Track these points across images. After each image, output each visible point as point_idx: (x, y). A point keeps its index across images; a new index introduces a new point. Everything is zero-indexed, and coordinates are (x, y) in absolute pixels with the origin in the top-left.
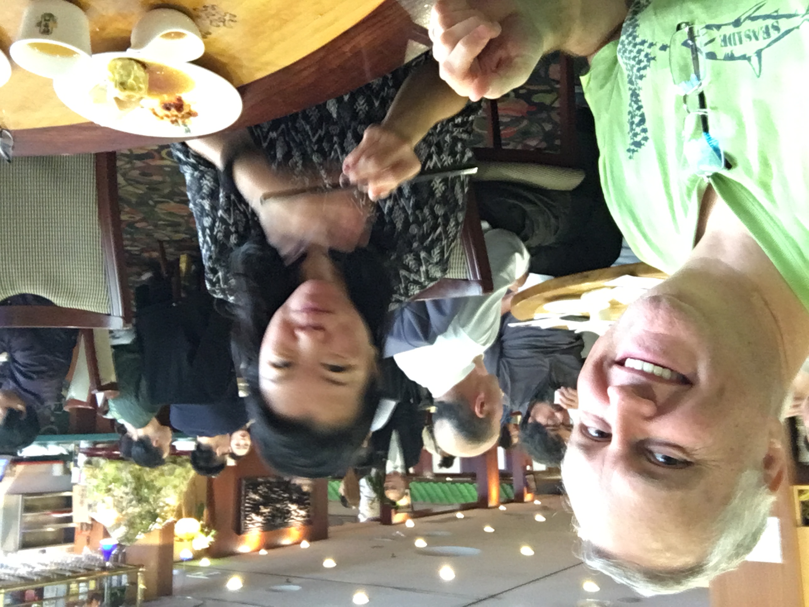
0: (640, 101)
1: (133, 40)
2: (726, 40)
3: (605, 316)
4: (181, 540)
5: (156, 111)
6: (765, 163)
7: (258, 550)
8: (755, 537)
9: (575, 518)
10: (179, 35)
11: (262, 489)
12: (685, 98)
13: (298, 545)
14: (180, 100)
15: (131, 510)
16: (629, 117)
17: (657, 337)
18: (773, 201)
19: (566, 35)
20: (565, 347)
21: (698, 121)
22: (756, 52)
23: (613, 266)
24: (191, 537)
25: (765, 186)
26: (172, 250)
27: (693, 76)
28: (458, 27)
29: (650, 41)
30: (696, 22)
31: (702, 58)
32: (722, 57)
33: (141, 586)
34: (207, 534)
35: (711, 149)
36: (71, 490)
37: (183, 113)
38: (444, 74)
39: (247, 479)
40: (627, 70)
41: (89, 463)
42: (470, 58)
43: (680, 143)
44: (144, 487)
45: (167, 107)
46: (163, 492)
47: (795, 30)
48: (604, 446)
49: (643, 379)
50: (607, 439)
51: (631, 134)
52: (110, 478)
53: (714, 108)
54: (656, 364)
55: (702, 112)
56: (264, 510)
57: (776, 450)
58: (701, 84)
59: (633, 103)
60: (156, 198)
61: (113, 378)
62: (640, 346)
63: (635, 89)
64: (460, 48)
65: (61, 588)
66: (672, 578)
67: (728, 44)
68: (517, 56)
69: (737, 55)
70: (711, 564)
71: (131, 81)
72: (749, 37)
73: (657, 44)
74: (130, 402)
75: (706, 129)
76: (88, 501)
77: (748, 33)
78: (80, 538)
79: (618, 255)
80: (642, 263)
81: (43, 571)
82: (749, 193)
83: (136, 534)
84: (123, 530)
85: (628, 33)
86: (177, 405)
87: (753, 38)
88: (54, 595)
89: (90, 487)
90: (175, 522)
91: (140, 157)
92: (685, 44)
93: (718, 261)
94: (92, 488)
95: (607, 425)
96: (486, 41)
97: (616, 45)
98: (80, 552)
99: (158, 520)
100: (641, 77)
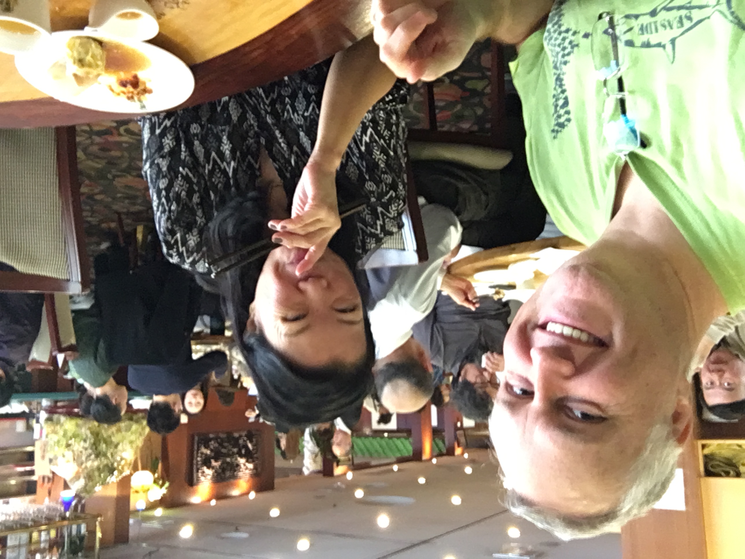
0: (564, 85)
1: (91, 19)
2: (643, 29)
3: (529, 284)
4: (137, 492)
5: (113, 88)
6: (677, 143)
7: (209, 500)
8: (664, 485)
9: (501, 469)
10: (135, 15)
11: (213, 444)
12: (605, 82)
13: (245, 496)
14: (135, 77)
15: (89, 464)
16: (554, 100)
17: (576, 303)
18: (683, 177)
19: (497, 23)
20: (493, 313)
21: (617, 103)
22: (671, 40)
23: (537, 239)
24: (146, 489)
25: (677, 165)
26: (129, 221)
27: (613, 62)
28: (398, 13)
29: (574, 29)
30: (616, 12)
31: (621, 45)
32: (640, 45)
33: (99, 535)
34: (161, 486)
35: (628, 130)
36: (33, 445)
37: (139, 89)
38: (384, 57)
39: (199, 435)
40: (553, 56)
41: (49, 419)
42: (408, 43)
43: (600, 125)
44: (102, 442)
45: (124, 84)
46: (120, 447)
47: (706, 21)
48: (528, 403)
49: (563, 342)
50: (530, 396)
51: (555, 116)
52: (70, 434)
53: (632, 92)
54: (574, 328)
55: (620, 96)
56: (214, 463)
57: (683, 406)
58: (619, 70)
59: (557, 87)
60: (114, 171)
61: (73, 341)
62: (560, 311)
63: (559, 75)
64: (399, 32)
65: (24, 536)
66: (589, 524)
67: (645, 33)
68: (452, 41)
69: (653, 42)
70: (624, 511)
71: (89, 58)
72: (664, 26)
73: (581, 32)
74: (88, 363)
75: (624, 112)
76: (49, 455)
77: (663, 22)
78: (41, 490)
79: (542, 229)
80: (565, 237)
81: (7, 521)
82: (663, 171)
83: (94, 486)
84: (81, 483)
85: (555, 21)
86: (135, 366)
87: (668, 28)
88: (17, 543)
89: (51, 443)
90: (131, 475)
91: (100, 133)
92: (606, 32)
93: (633, 234)
94: (52, 443)
95: (530, 384)
96: (423, 27)
97: (543, 33)
98: (42, 503)
99: (116, 473)
100: (565, 63)
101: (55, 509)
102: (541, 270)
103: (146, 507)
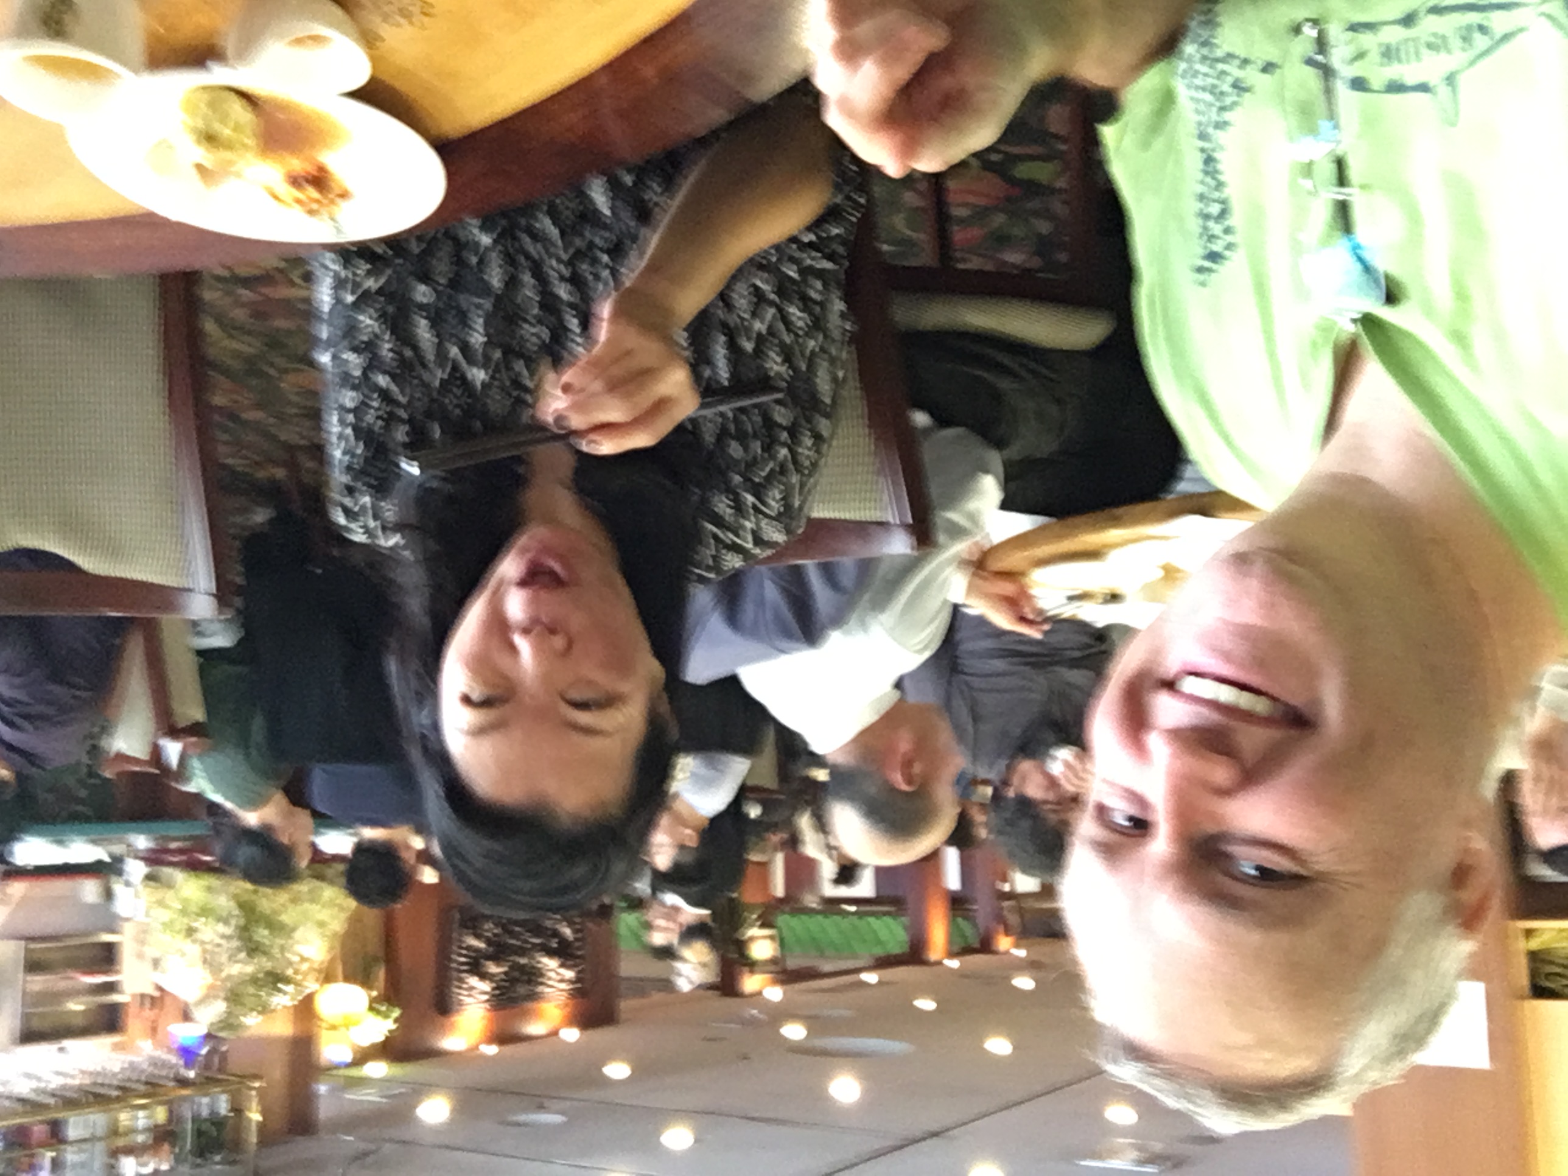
0: (1221, 173)
2: (1389, 53)
3: (1152, 593)
4: (333, 1027)
5: (277, 190)
6: (1462, 296)
7: (481, 1045)
8: (1435, 1019)
9: (1085, 983)
10: (316, 39)
11: (490, 929)
12: (1308, 166)
13: (555, 1037)
14: (322, 169)
15: (236, 970)
16: (1201, 204)
17: (1246, 633)
18: (1473, 366)
20: (1077, 654)
21: (1333, 212)
22: (1446, 78)
25: (1460, 338)
27: (1325, 125)
28: (865, 28)
29: (1242, 55)
30: (1332, 19)
31: (1341, 88)
32: (1380, 87)
33: (255, 1116)
34: (383, 1014)
36: (113, 931)
37: (329, 194)
39: (459, 910)
40: (1197, 112)
41: (152, 878)
43: (1297, 253)
44: (260, 924)
45: (295, 181)
46: (298, 935)
47: (1522, 35)
48: (1139, 845)
49: (1215, 717)
50: (1144, 832)
51: (1203, 238)
52: (194, 908)
53: (1363, 187)
55: (1340, 193)
56: (493, 968)
57: (1475, 854)
58: (1340, 140)
59: (1206, 178)
60: (280, 362)
63: (1212, 150)
64: (870, 68)
65: (102, 1119)
67: (1394, 61)
68: (980, 86)
69: (1409, 82)
70: (1348, 1073)
71: (227, 132)
72: (1433, 47)
73: (1257, 60)
74: (229, 760)
75: (1348, 229)
76: (151, 952)
77: (1430, 39)
78: (134, 1023)
81: (64, 1087)
82: (1428, 351)
83: (243, 1016)
84: (218, 1008)
85: (1201, 39)
86: (325, 766)
87: (1441, 51)
88: (86, 1134)
89: (156, 925)
90: (318, 992)
94: (158, 927)
95: (1146, 806)
96: (920, 57)
97: (1175, 65)
98: (136, 1050)
99: (288, 988)
100: (1224, 125)
101: (164, 1064)
102: (1176, 563)
103: (354, 1059)
